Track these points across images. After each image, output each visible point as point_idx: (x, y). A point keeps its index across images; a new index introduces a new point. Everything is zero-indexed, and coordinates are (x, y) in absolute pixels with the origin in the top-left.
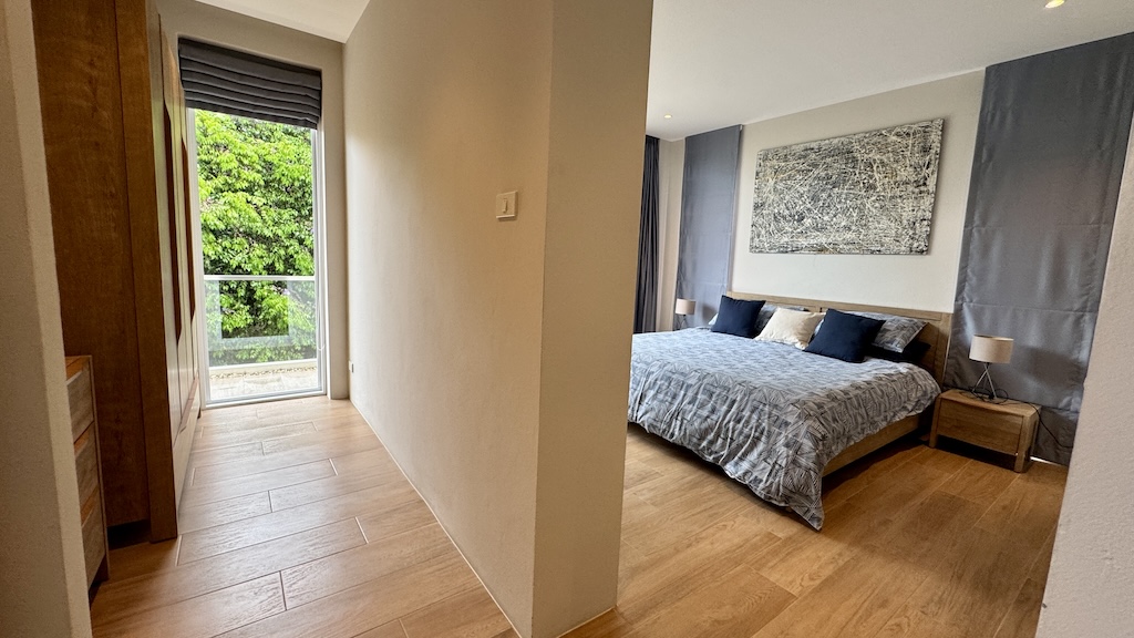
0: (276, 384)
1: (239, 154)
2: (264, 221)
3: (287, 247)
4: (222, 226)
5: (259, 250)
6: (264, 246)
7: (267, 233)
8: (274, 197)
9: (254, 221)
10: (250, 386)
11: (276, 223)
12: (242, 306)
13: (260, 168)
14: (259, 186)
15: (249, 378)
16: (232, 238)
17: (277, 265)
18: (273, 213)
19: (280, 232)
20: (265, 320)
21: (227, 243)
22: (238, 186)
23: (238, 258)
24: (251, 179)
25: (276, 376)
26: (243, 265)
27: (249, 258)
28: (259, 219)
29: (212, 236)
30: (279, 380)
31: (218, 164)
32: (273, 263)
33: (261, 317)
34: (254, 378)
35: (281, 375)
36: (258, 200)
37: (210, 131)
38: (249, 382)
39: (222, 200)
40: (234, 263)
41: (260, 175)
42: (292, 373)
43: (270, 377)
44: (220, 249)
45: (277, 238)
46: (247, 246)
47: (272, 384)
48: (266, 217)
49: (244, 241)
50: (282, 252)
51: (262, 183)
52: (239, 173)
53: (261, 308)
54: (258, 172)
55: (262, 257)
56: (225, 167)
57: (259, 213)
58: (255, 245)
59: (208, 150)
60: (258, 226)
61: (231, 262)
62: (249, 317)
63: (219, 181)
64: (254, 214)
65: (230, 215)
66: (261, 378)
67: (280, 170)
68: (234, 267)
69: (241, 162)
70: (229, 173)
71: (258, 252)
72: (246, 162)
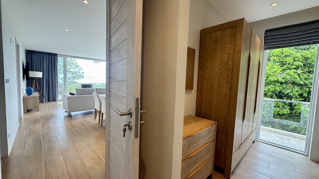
0: (287, 141)
1: (294, 57)
2: (301, 79)
3: (310, 88)
4: (283, 81)
5: (297, 88)
6: (299, 87)
7: (301, 83)
8: (307, 70)
9: (297, 79)
10: (277, 138)
11: (306, 79)
12: (287, 107)
13: (302, 60)
14: (301, 67)
15: (277, 135)
16: (287, 84)
17: (304, 94)
18: (305, 76)
19: (307, 82)
20: (295, 113)
21: (285, 86)
22: (292, 67)
23: (288, 91)
24: (297, 64)
25: (289, 138)
26: (289, 94)
27: (292, 91)
28: (298, 78)
29: (279, 84)
30: (289, 139)
31: (286, 62)
32: (302, 94)
33: (294, 112)
34: (280, 135)
35: (290, 138)
36: (299, 71)
37: (284, 52)
38: (277, 136)
39: (285, 73)
40: (286, 93)
41: (302, 63)
42: (296, 139)
43: (286, 137)
44: (282, 88)
45: (306, 85)
46: (292, 87)
47: (285, 140)
48: (302, 77)
49: (291, 85)
50: (307, 90)
51: (302, 65)
52: (293, 63)
53: (294, 109)
54: (302, 62)
55: (298, 91)
56: (288, 62)
57: (299, 76)
58: (296, 87)
59: (283, 58)
60: (298, 80)
61: (285, 92)
62: (289, 111)
63: (285, 67)
64: (297, 76)
65: (287, 77)
66: (282, 136)
67: (311, 60)
68: (286, 94)
69: (294, 59)
70: (289, 64)
71: (296, 89)
72: (296, 59)
